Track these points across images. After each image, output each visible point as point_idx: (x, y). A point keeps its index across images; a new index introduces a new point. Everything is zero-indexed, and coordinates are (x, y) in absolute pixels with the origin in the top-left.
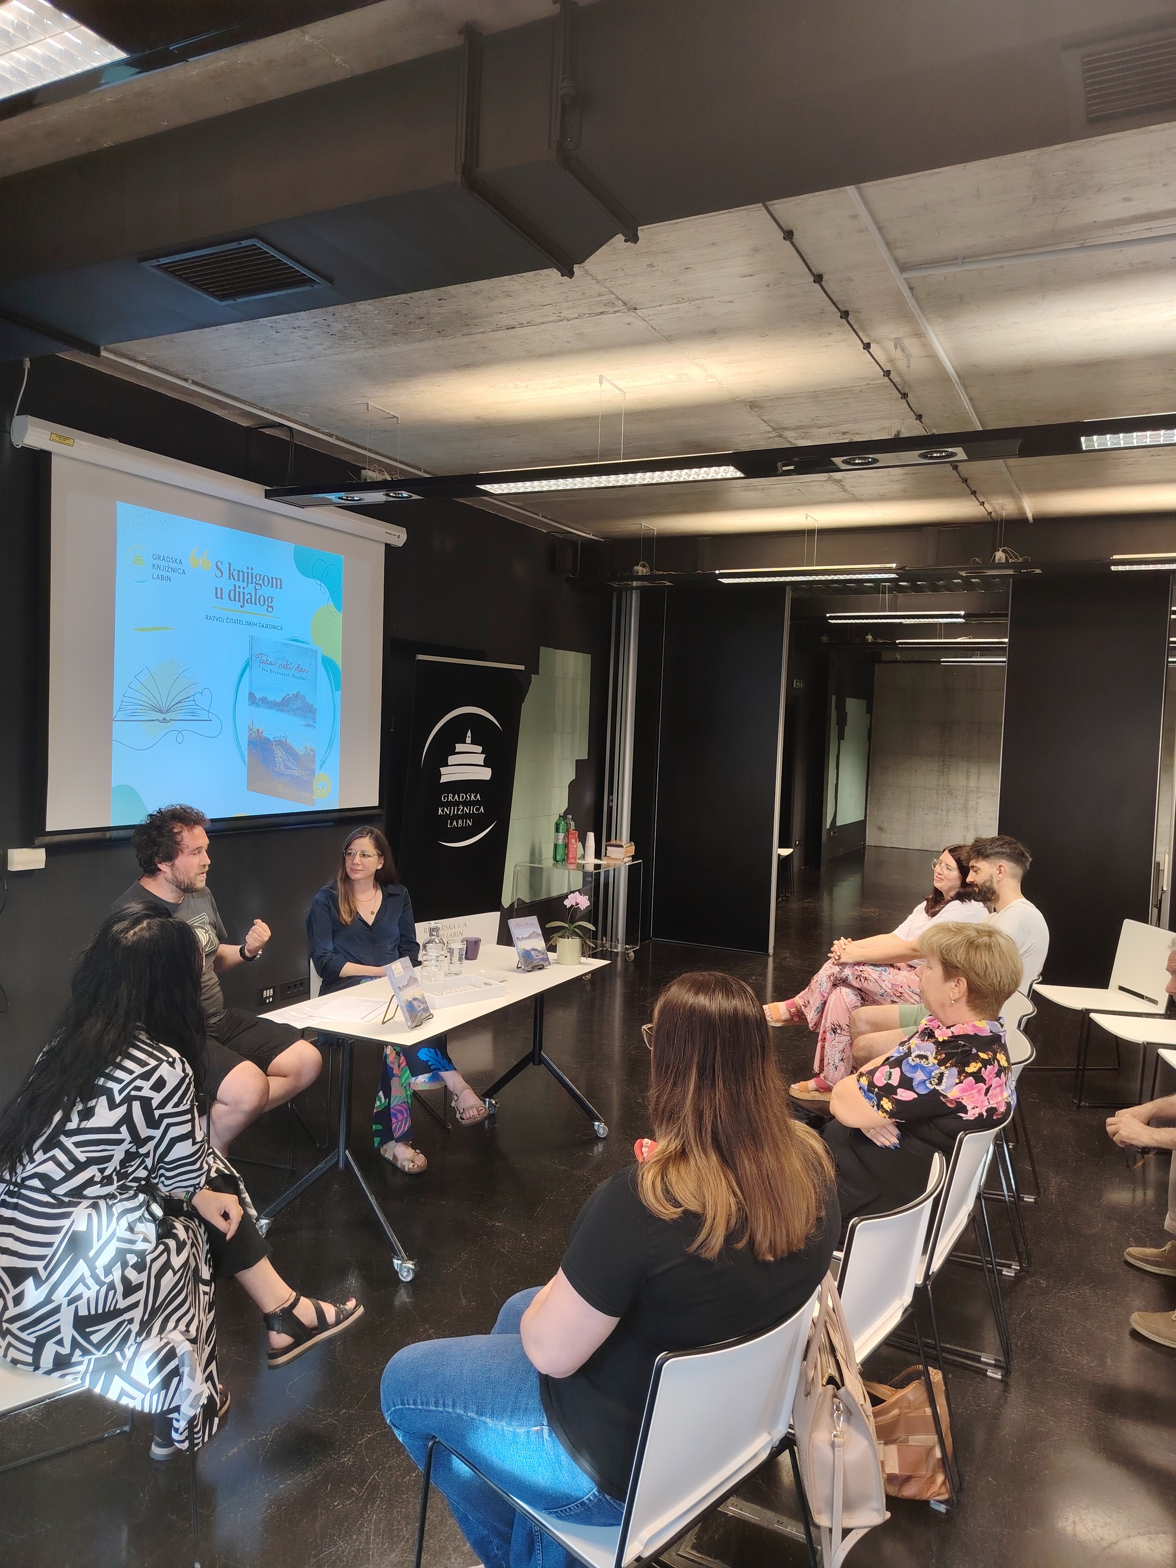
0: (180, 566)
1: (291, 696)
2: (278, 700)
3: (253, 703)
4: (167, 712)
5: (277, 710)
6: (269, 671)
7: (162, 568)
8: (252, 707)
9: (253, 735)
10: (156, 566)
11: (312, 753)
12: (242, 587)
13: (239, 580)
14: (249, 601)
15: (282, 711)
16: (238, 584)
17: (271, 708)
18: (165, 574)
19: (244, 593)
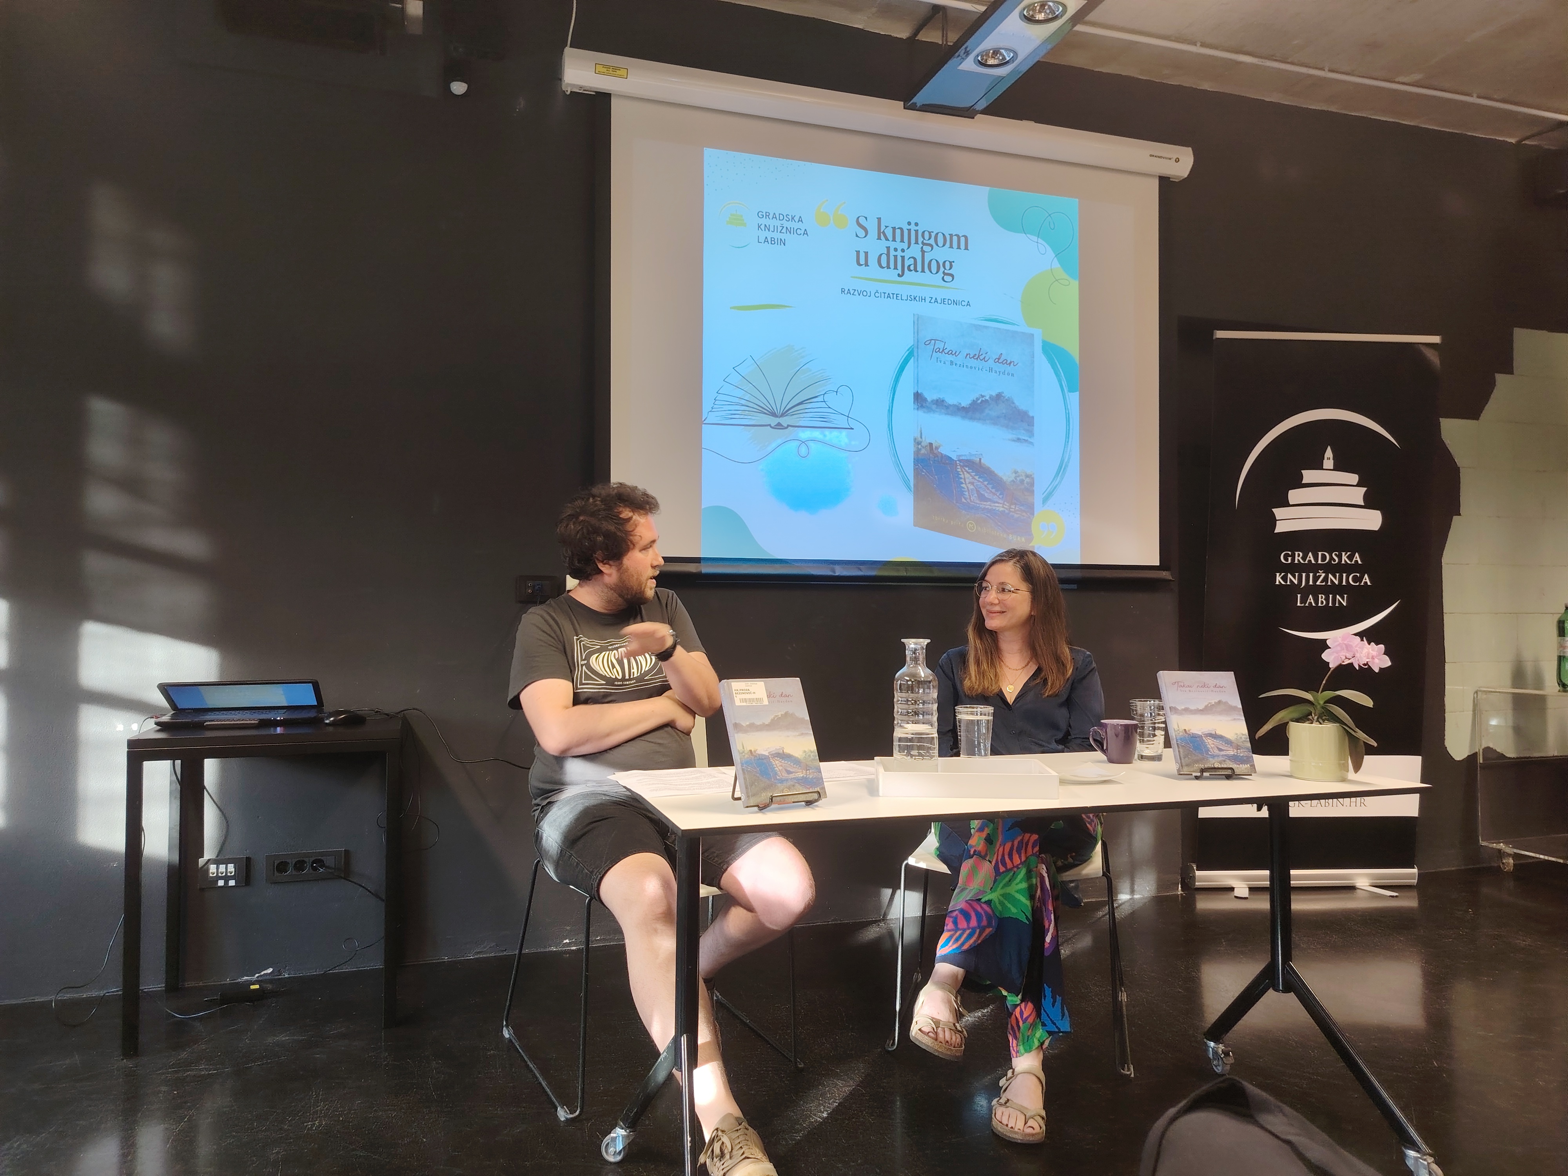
0: (800, 225)
1: (987, 398)
2: (965, 403)
3: (922, 406)
4: (783, 415)
5: (963, 417)
6: (948, 363)
7: (772, 229)
8: (921, 413)
9: (923, 451)
10: (763, 227)
11: (1028, 480)
12: (899, 250)
13: (894, 240)
14: (912, 268)
15: (971, 419)
16: (892, 245)
17: (953, 414)
18: (777, 235)
19: (903, 257)
